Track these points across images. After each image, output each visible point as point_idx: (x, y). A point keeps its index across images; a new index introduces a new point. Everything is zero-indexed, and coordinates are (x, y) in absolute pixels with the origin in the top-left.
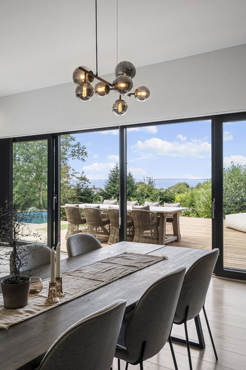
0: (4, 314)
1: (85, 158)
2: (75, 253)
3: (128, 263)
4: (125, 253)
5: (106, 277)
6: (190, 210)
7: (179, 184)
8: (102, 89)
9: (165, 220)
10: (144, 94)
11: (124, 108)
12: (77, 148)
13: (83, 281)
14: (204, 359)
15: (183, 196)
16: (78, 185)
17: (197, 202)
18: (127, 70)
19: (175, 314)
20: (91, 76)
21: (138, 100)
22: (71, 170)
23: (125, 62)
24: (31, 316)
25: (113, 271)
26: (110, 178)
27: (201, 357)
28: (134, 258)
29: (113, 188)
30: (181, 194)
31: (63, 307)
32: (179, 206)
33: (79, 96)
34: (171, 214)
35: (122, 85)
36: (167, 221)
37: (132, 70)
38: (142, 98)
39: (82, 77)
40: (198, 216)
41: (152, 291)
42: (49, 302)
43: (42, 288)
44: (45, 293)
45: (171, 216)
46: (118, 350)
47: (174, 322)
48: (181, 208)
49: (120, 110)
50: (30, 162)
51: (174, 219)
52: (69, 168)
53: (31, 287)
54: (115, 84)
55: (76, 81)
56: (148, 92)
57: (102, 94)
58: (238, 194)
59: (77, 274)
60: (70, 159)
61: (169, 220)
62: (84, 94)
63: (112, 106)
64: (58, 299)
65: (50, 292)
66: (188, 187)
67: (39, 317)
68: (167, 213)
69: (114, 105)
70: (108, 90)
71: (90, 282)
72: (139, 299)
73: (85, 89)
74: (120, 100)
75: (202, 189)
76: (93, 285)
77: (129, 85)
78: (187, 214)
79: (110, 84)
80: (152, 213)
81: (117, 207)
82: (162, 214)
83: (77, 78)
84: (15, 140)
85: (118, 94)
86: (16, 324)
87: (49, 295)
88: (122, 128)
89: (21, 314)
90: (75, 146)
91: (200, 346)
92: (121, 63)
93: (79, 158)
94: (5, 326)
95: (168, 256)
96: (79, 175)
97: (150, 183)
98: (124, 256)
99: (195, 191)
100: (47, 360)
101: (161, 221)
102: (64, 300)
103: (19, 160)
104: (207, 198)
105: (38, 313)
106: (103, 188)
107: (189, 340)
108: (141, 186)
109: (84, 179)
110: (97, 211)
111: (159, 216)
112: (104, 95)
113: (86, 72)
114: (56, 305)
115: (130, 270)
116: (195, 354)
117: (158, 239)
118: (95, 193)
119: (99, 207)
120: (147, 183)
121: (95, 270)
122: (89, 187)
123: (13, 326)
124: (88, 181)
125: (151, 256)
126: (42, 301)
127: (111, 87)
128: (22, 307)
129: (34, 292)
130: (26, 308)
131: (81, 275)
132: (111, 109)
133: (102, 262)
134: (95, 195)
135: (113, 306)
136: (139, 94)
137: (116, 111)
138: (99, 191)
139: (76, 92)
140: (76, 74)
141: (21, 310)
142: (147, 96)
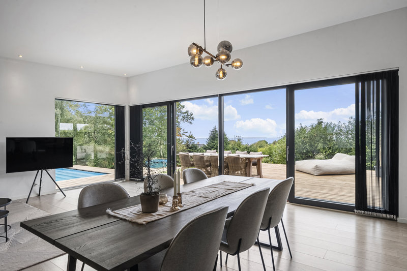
0: (142, 216)
1: (192, 121)
2: (188, 182)
3: (227, 187)
4: (224, 182)
5: (212, 196)
6: (269, 159)
7: (260, 141)
8: (208, 61)
9: (252, 164)
10: (238, 64)
11: (224, 74)
12: (186, 114)
13: (196, 198)
14: (282, 257)
15: (263, 149)
16: (187, 141)
17: (274, 153)
18: (226, 47)
19: (262, 223)
20: (201, 50)
21: (234, 69)
22: (182, 130)
23: (225, 41)
24: (161, 217)
25: (216, 192)
26: (210, 137)
27: (280, 256)
28: (231, 184)
29: (212, 143)
30: (262, 148)
31: (182, 213)
32: (261, 154)
33: (193, 64)
34: (256, 159)
35: (223, 57)
36: (253, 165)
37: (229, 47)
38: (237, 67)
39: (194, 51)
40: (274, 163)
41: (246, 202)
42: (173, 209)
43: (167, 201)
44: (170, 204)
45: (256, 161)
46: (222, 244)
47: (261, 229)
48: (263, 156)
49: (221, 76)
50: (153, 125)
51: (257, 163)
52: (180, 129)
53: (160, 200)
54: (217, 57)
55: (190, 54)
56: (241, 62)
57: (208, 65)
58: (305, 148)
59: (191, 193)
60: (181, 122)
61: (254, 164)
62: (196, 63)
63: (215, 73)
64: (178, 208)
65: (174, 202)
66: (267, 143)
67: (167, 218)
68: (253, 158)
69: (217, 73)
70: (212, 61)
71: (201, 199)
72: (236, 209)
73: (197, 59)
74: (221, 69)
75: (278, 145)
76: (203, 200)
77: (228, 57)
78: (267, 162)
79: (214, 57)
80: (242, 159)
81: (217, 154)
82: (249, 159)
83: (191, 52)
84: (144, 106)
85: (220, 63)
86: (151, 222)
87: (173, 205)
88: (221, 96)
89: (154, 216)
90: (185, 113)
91: (279, 249)
92: (222, 42)
93: (187, 122)
94: (144, 223)
95: (256, 184)
96: (187, 134)
97: (239, 140)
98: (224, 183)
99: (272, 146)
100: (174, 242)
101: (248, 164)
102: (183, 209)
103: (145, 124)
104: (281, 150)
105: (166, 215)
106: (205, 144)
107: (272, 245)
108: (232, 143)
109: (191, 137)
110: (202, 158)
111: (247, 161)
112: (210, 65)
113: (198, 46)
114: (178, 211)
115: (229, 192)
116: (276, 254)
117: (246, 174)
118: (199, 147)
119: (203, 155)
120: (237, 141)
121: (203, 191)
122: (196, 143)
123: (149, 223)
124: (194, 138)
125: (243, 183)
126: (168, 209)
127: (214, 59)
128: (154, 212)
129: (162, 204)
130: (157, 213)
131: (194, 194)
132: (215, 76)
133: (208, 187)
134: (200, 149)
135: (219, 208)
136: (235, 64)
137: (218, 76)
138: (202, 146)
139: (191, 61)
140: (190, 49)
141: (154, 214)
142: (241, 66)
